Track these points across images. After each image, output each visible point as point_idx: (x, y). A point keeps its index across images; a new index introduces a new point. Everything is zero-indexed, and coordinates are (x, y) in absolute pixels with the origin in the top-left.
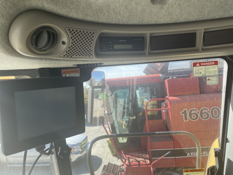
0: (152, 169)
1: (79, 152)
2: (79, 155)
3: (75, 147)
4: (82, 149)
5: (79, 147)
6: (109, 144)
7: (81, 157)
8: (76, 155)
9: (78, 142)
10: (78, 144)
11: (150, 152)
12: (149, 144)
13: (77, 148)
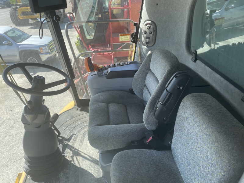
0: (112, 57)
1: (49, 52)
2: (49, 56)
3: (43, 48)
4: (50, 50)
5: (47, 48)
6: (77, 46)
7: (51, 57)
8: (45, 55)
9: (46, 43)
10: (46, 45)
11: (112, 45)
12: (111, 39)
13: (45, 49)
